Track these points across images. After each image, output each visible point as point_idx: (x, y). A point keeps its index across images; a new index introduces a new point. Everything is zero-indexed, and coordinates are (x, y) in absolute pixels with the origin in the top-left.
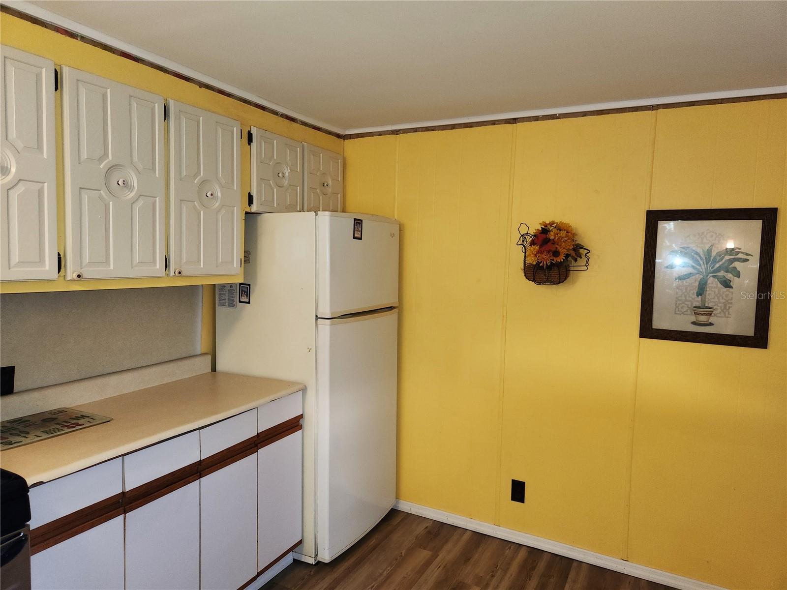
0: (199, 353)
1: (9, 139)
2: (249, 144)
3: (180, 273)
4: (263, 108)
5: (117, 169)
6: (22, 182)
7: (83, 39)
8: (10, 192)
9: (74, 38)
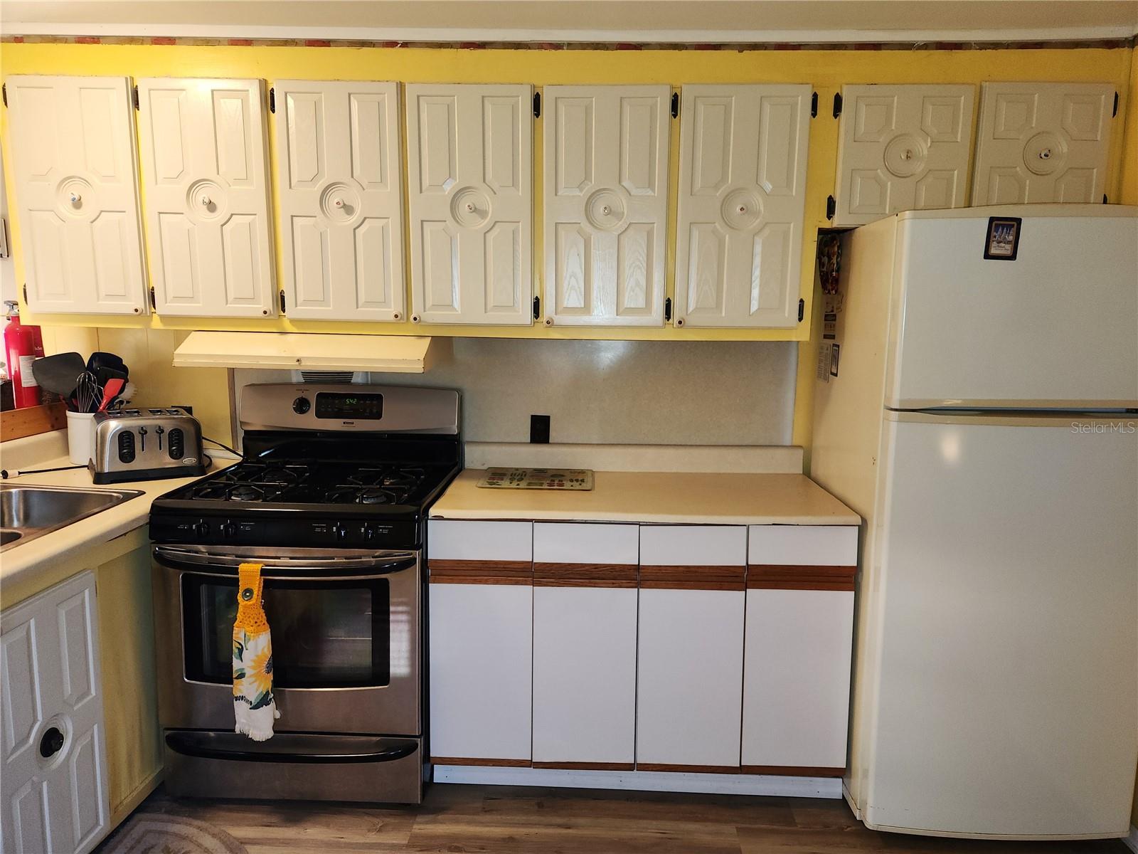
0: (788, 443)
1: (487, 181)
2: (836, 116)
3: (680, 322)
4: (876, 46)
5: (601, 195)
6: (499, 224)
7: (571, 46)
8: (487, 235)
9: (560, 49)
